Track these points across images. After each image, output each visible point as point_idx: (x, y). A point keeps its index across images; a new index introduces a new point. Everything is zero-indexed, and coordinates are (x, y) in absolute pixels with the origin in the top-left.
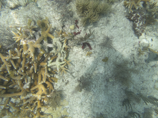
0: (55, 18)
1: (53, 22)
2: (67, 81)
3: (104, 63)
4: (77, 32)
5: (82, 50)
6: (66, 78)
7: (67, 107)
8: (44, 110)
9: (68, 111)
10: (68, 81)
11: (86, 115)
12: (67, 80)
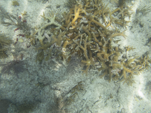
0: (30, 58)
1: (34, 56)
4: (21, 37)
10: (57, 8)
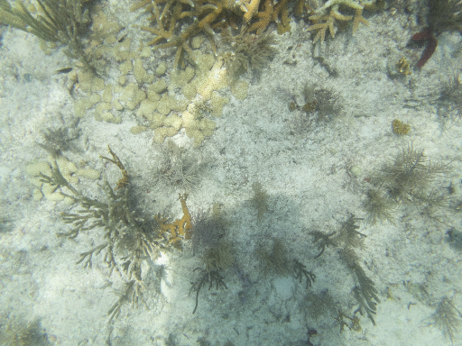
2: (294, 60)
3: (389, 129)
5: (404, 44)
6: (301, 53)
7: (233, 100)
8: (198, 46)
9: (225, 110)
10: (295, 63)
11: (241, 159)
12: (297, 58)
